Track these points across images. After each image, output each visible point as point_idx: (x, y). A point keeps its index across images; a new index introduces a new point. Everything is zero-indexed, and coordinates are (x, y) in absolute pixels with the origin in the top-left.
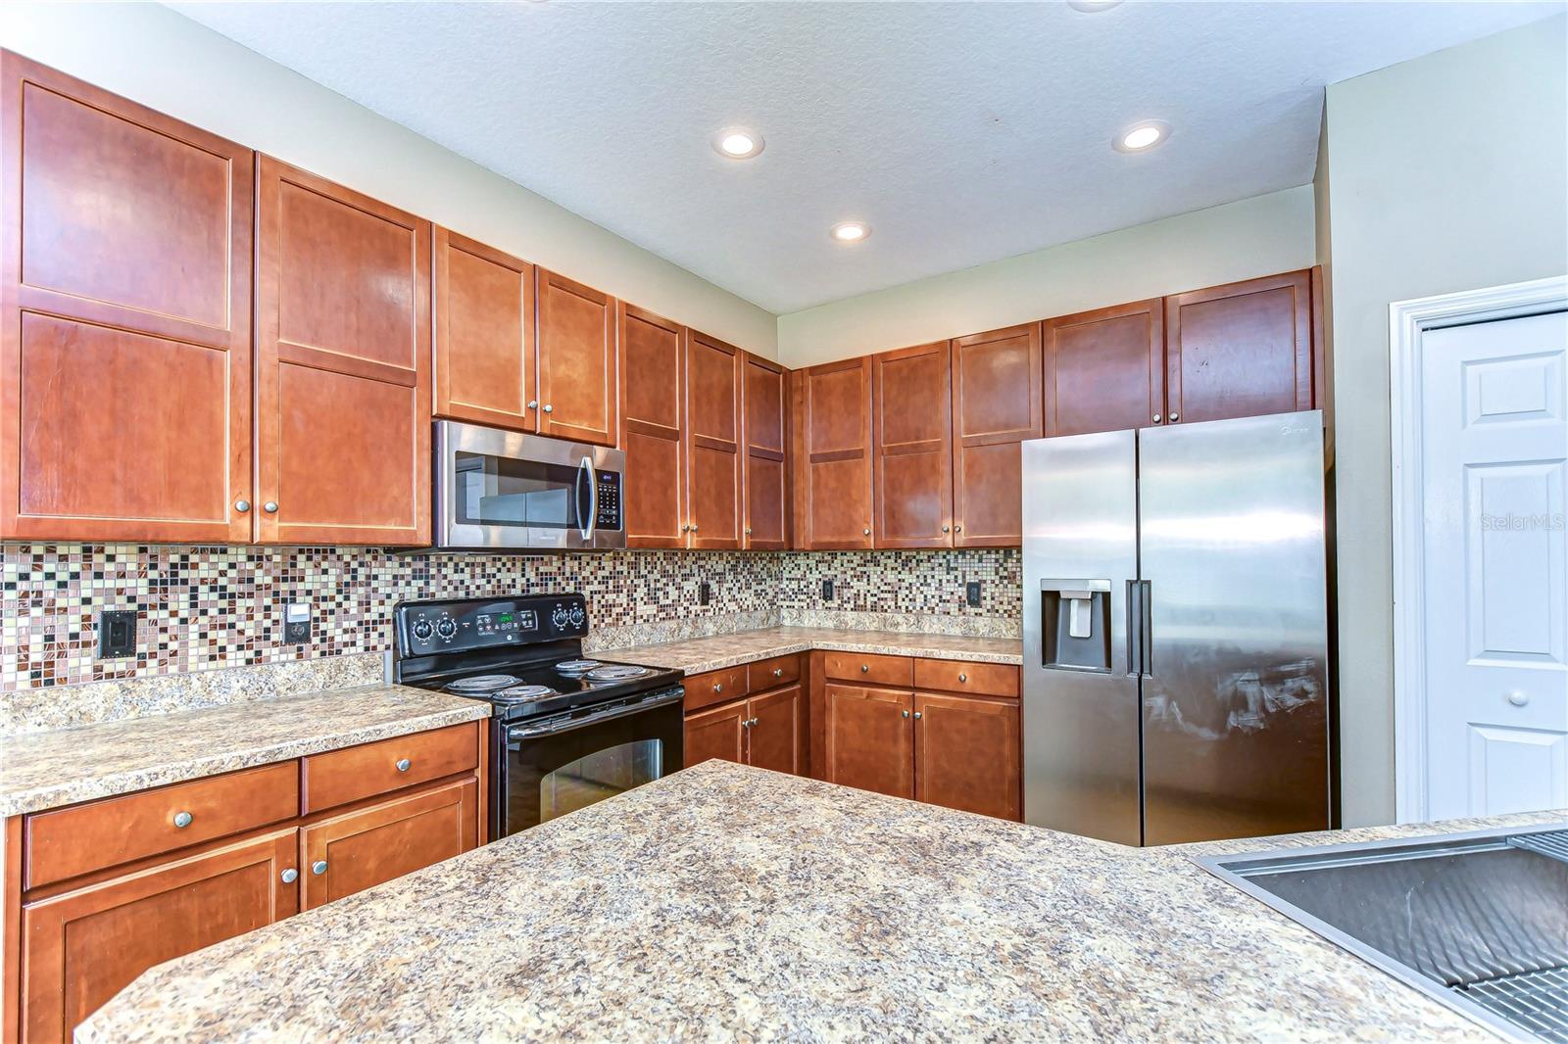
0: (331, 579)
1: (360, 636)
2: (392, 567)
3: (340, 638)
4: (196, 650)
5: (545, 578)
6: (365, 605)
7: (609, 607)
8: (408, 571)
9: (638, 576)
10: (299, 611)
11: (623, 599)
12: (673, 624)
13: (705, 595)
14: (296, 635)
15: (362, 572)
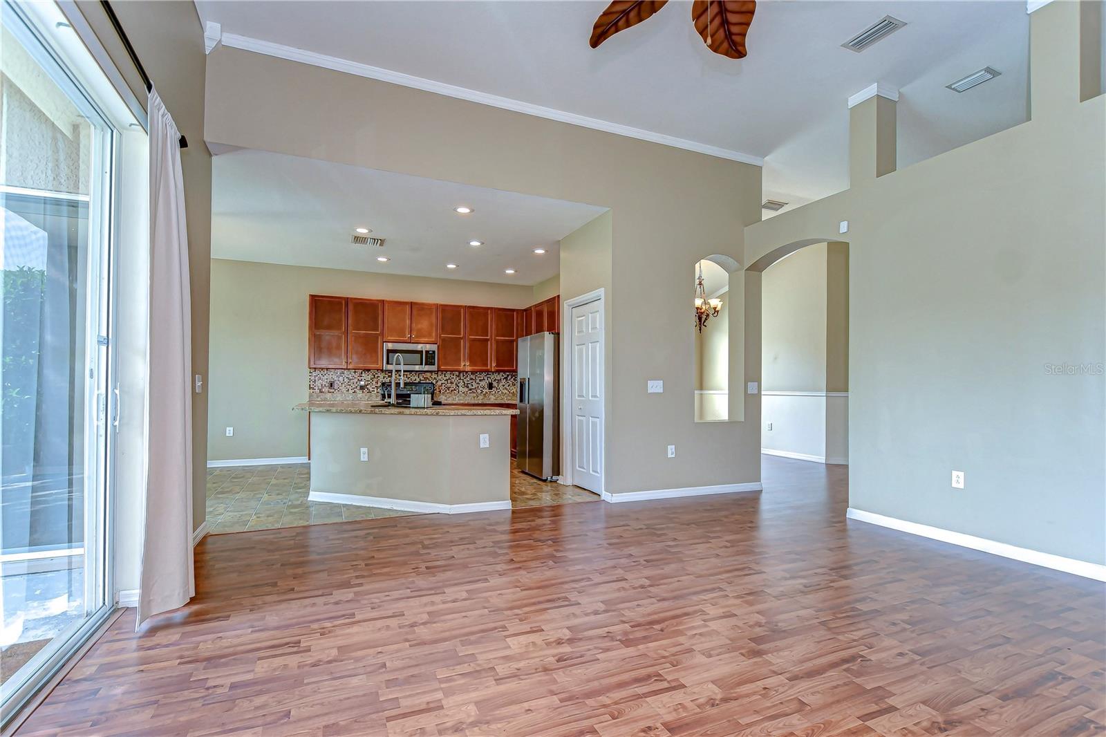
0: (369, 377)
1: (375, 390)
2: (383, 374)
3: (371, 389)
4: (344, 390)
5: (426, 378)
6: (377, 383)
7: (448, 388)
8: (387, 376)
9: (460, 379)
10: (362, 383)
11: (454, 386)
12: (475, 395)
13: (491, 386)
14: (362, 388)
15: (376, 376)
